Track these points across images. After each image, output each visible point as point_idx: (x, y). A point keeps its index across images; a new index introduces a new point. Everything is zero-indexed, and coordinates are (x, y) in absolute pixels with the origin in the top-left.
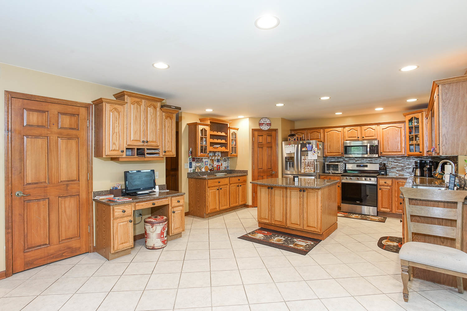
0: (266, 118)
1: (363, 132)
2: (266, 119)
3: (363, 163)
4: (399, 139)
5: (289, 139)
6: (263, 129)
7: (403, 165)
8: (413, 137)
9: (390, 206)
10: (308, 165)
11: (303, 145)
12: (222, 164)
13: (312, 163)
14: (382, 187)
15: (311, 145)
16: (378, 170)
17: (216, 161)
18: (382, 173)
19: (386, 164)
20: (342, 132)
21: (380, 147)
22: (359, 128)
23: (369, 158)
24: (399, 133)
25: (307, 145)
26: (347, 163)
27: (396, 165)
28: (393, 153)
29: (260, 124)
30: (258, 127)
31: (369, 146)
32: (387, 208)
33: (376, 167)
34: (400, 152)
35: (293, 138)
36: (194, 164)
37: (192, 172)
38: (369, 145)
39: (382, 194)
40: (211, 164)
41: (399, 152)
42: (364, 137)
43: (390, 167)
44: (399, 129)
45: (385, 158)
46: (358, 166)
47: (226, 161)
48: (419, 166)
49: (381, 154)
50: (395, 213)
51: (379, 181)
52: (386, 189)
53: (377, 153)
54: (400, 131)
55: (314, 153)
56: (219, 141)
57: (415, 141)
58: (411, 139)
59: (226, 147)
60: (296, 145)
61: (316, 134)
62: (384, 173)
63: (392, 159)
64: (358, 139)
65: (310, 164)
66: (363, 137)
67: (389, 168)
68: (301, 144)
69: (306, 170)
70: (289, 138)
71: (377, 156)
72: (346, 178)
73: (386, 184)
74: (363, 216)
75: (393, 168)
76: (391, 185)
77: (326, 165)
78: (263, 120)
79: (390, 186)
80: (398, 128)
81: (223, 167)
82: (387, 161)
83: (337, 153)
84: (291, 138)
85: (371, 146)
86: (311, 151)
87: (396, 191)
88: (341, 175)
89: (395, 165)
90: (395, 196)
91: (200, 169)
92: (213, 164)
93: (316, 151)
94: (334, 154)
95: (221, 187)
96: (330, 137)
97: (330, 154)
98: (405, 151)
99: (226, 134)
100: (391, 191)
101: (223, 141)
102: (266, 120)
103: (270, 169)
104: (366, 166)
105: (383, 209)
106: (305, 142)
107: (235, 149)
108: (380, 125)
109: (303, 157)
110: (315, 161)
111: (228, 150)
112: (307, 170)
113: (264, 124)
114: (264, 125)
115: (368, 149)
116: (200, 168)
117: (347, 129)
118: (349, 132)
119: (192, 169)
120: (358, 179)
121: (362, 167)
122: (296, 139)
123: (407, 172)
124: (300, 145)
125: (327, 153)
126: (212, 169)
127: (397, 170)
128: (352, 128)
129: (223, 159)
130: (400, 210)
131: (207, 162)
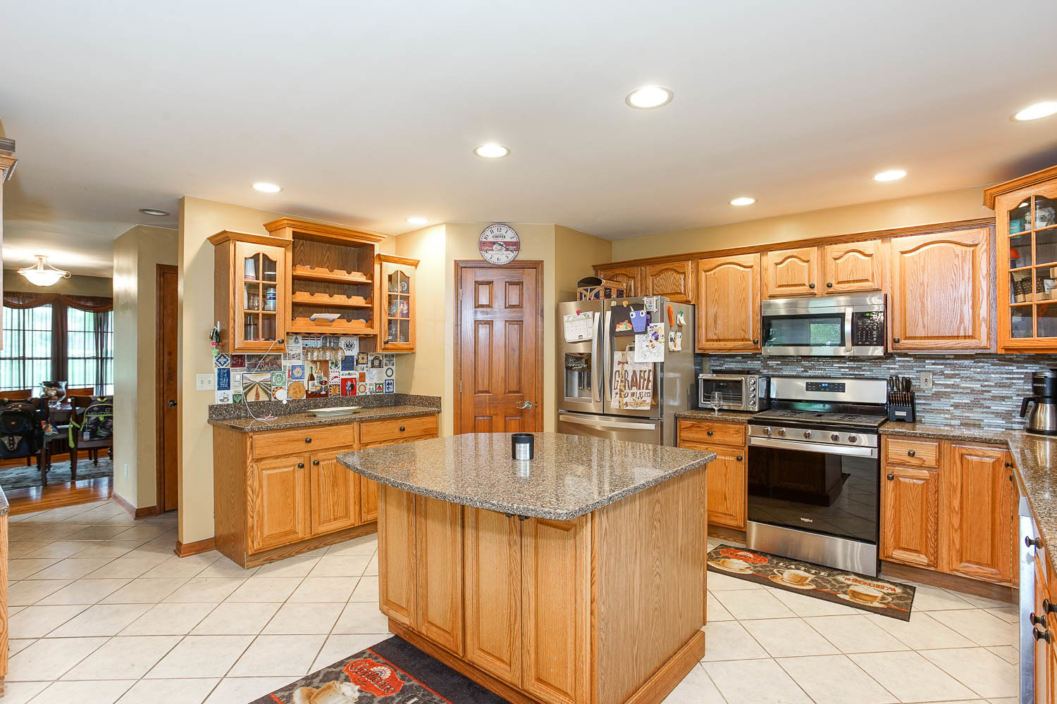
0: (504, 224)
1: (830, 263)
2: (504, 229)
3: (830, 378)
4: (965, 289)
5: (581, 294)
6: (494, 260)
7: (977, 386)
8: (1029, 280)
9: (931, 543)
10: (635, 383)
11: (620, 314)
12: (362, 377)
13: (647, 373)
14: (898, 470)
15: (644, 311)
16: (883, 405)
17: (340, 365)
18: (898, 413)
19: (914, 382)
20: (757, 268)
21: (893, 320)
22: (813, 252)
23: (851, 361)
24: (968, 266)
25: (633, 314)
26: (774, 376)
27: (953, 386)
28: (941, 343)
29: (485, 245)
30: (473, 255)
31: (848, 317)
32: (916, 551)
33: (876, 392)
34: (972, 337)
35: (591, 290)
36: (237, 375)
37: (231, 402)
38: (849, 312)
39: (898, 498)
40: (315, 376)
41: (965, 337)
42: (834, 283)
43: (928, 393)
44: (968, 249)
45: (909, 361)
46: (810, 387)
47: (380, 366)
48: (1048, 392)
49: (897, 345)
50: (948, 572)
51: (887, 446)
52: (912, 477)
53: (881, 341)
54: (969, 257)
55: (654, 342)
56: (340, 299)
57: (1038, 291)
58: (1019, 287)
59: (369, 320)
60: (597, 315)
61: (671, 276)
62: (904, 414)
63: (933, 364)
64: (812, 291)
65: (641, 377)
66: (829, 286)
67: (925, 398)
68: (613, 309)
69: (625, 400)
70: (581, 289)
71: (878, 351)
72: (766, 432)
73: (913, 461)
74: (822, 578)
75: (938, 396)
76: (933, 463)
77: (701, 384)
78: (492, 232)
79: (929, 468)
80: (964, 248)
81: (368, 387)
82: (917, 372)
83: (739, 340)
84: (587, 290)
85: (860, 317)
86: (645, 332)
87: (955, 491)
88: (749, 417)
89: (947, 386)
90: (951, 510)
91: (267, 393)
92: (326, 374)
93: (661, 333)
94: (730, 345)
95: (321, 456)
96: (716, 287)
97: (716, 345)
98: (989, 334)
99: (367, 279)
100: (932, 486)
101: (358, 301)
102: (503, 232)
103: (518, 392)
104: (841, 388)
105: (899, 555)
106: (625, 304)
107: (402, 327)
108: (893, 240)
109: (618, 356)
110: (659, 369)
111: (375, 331)
112: (629, 399)
113: (494, 243)
114: (495, 246)
115: (848, 328)
116: (267, 388)
117: (774, 256)
118: (780, 266)
119: (230, 393)
120: (807, 436)
121: (825, 389)
122: (602, 294)
123: (997, 414)
124: (609, 314)
125: (708, 340)
126: (321, 390)
127: (956, 406)
128: (789, 252)
129: (371, 358)
130: (969, 562)
131: (298, 369)
